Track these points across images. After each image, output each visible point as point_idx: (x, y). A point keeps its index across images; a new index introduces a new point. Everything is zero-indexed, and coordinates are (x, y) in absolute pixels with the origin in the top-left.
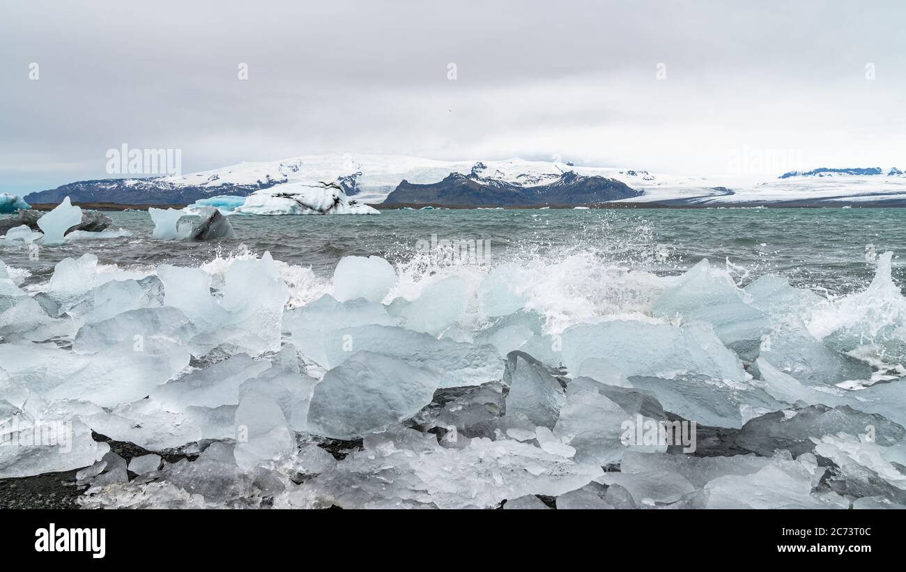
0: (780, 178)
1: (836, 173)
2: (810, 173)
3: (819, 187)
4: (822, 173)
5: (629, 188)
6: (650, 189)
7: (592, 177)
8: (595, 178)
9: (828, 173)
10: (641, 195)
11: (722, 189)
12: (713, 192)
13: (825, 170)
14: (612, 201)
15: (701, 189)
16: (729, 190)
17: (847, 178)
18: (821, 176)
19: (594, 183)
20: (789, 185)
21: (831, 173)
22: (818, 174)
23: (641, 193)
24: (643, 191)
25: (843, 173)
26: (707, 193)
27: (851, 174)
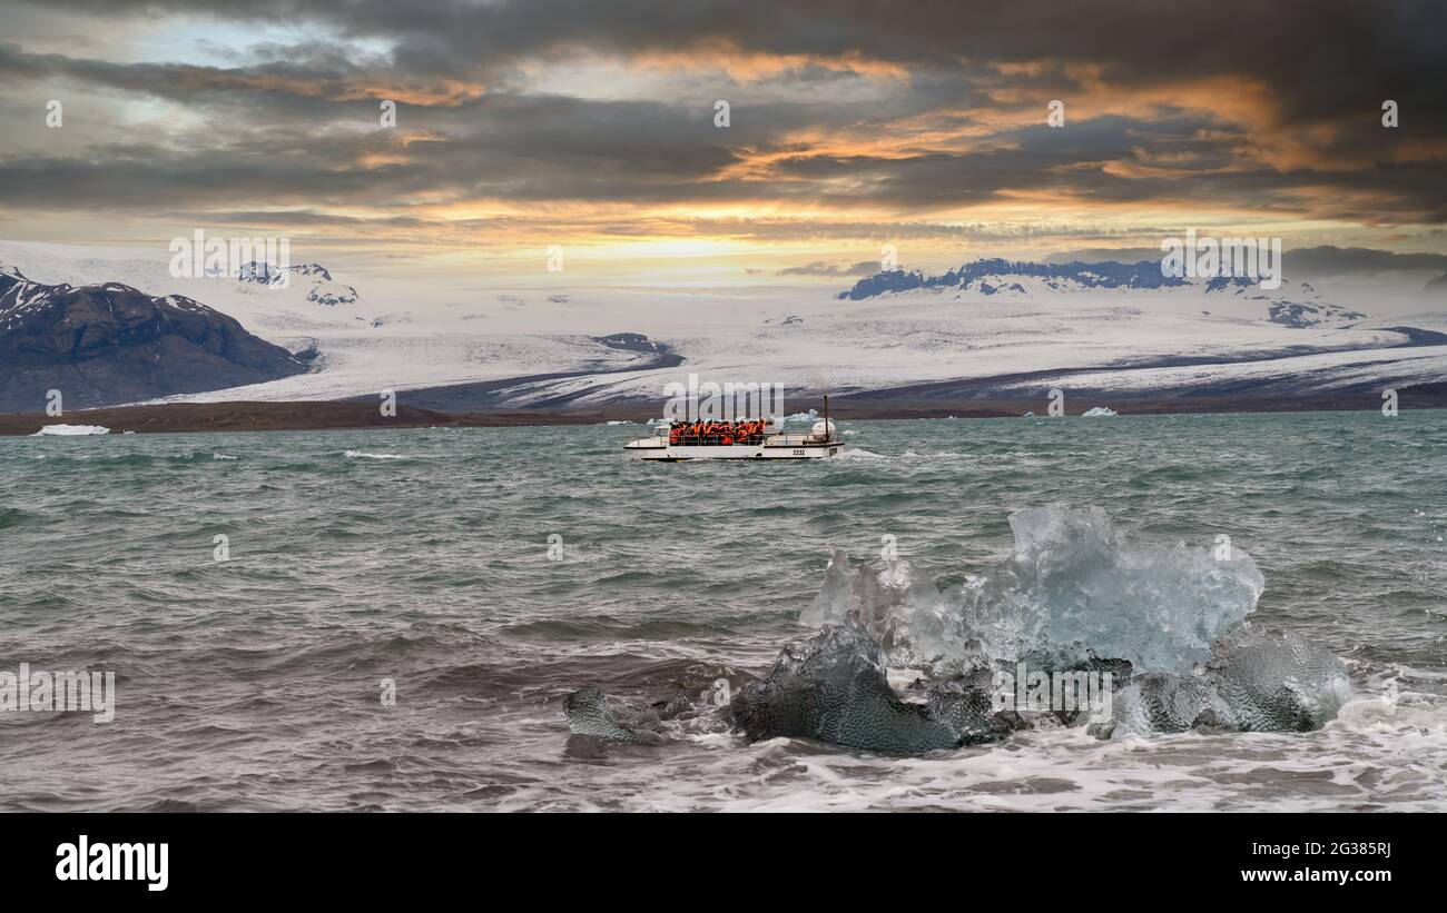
0: (843, 296)
1: (1038, 280)
2: (950, 280)
3: (986, 335)
4: (991, 280)
5: (255, 340)
6: (345, 343)
7: (87, 291)
8: (99, 295)
9: (1011, 279)
10: (305, 369)
11: (634, 342)
12: (599, 352)
13: (999, 267)
14: (180, 399)
15: (551, 344)
16: (662, 348)
17: (1070, 300)
18: (987, 290)
19: (93, 316)
20: (879, 327)
21: (1023, 280)
22: (976, 283)
23: (306, 360)
24: (310, 354)
25: (1060, 280)
26: (577, 358)
27: (1088, 282)
